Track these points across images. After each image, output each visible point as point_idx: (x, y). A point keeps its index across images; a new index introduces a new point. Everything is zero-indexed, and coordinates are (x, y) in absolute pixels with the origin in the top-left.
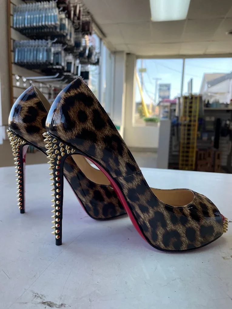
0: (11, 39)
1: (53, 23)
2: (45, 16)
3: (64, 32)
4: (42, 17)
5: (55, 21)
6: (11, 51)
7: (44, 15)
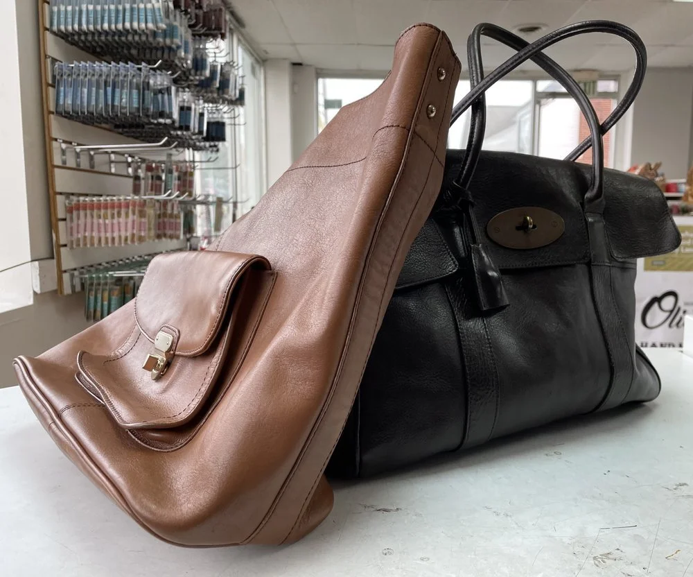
0: (46, 56)
1: (150, 25)
2: (132, 9)
3: (172, 42)
4: (124, 10)
5: (155, 22)
6: (48, 85)
7: (128, 6)
